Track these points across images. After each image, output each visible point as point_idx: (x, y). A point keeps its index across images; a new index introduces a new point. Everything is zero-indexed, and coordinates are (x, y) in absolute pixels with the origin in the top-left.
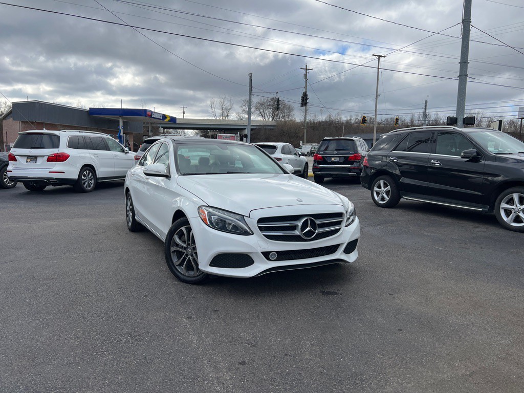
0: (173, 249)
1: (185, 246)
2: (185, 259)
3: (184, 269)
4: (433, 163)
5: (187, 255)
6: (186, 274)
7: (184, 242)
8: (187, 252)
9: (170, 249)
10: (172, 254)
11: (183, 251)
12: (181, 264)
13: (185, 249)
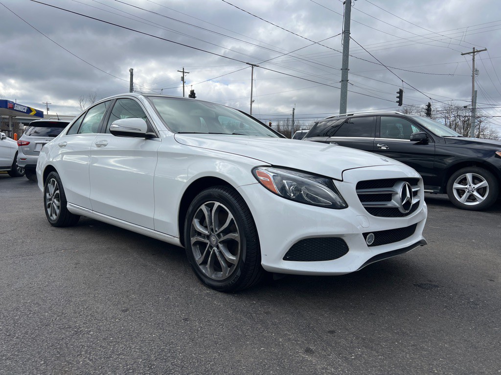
0: (193, 240)
1: (207, 232)
2: (208, 252)
3: (209, 269)
4: (379, 147)
5: (211, 247)
6: (213, 277)
7: (206, 227)
8: (210, 241)
9: (190, 240)
10: (192, 247)
11: (206, 241)
12: (204, 262)
13: (208, 237)
